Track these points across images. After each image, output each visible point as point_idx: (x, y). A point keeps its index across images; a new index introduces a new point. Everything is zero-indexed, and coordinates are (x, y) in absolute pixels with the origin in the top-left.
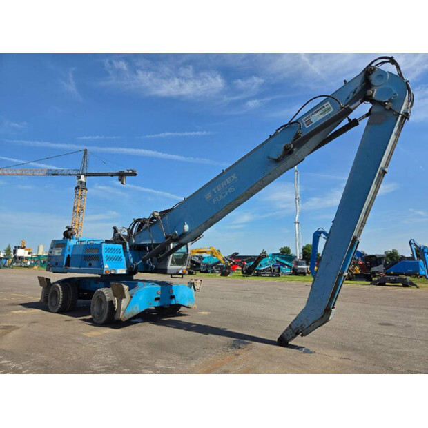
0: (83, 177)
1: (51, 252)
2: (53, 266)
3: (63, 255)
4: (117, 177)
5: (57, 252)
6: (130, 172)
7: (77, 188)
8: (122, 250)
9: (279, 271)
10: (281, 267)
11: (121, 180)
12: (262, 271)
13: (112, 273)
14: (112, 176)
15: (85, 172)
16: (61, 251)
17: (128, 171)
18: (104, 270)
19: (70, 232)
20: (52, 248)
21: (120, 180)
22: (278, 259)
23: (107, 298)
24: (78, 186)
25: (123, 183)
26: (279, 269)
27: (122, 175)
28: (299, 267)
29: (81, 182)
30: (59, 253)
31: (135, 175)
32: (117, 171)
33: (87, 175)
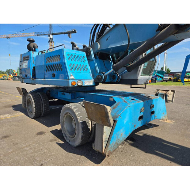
0: (51, 35)
1: (21, 66)
2: (24, 78)
3: (29, 67)
4: (67, 34)
5: (25, 65)
6: (73, 31)
7: (49, 41)
8: (86, 58)
9: (156, 80)
10: (157, 78)
13: (79, 84)
14: (64, 34)
15: (52, 33)
16: (27, 63)
17: (72, 30)
18: (70, 81)
19: (32, 45)
20: (21, 62)
21: (69, 36)
23: (78, 118)
24: (50, 41)
25: (70, 38)
26: (156, 79)
27: (69, 33)
29: (51, 38)
30: (26, 65)
31: (76, 32)
33: (53, 34)
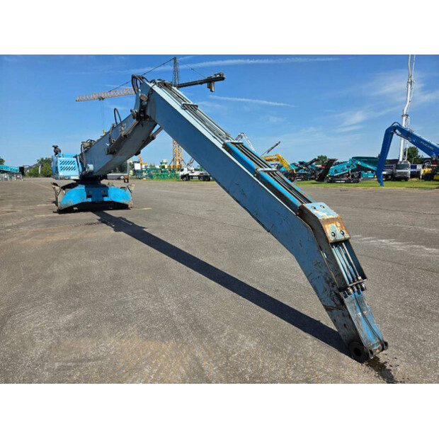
4: (206, 85)
6: (218, 76)
8: (75, 163)
9: (359, 177)
10: (363, 172)
11: (210, 87)
12: (337, 177)
13: (67, 179)
14: (201, 83)
15: (177, 83)
17: (216, 75)
22: (359, 163)
25: (211, 91)
26: (360, 174)
27: (210, 81)
28: (398, 171)
31: (223, 79)
32: (206, 78)
33: (179, 87)
